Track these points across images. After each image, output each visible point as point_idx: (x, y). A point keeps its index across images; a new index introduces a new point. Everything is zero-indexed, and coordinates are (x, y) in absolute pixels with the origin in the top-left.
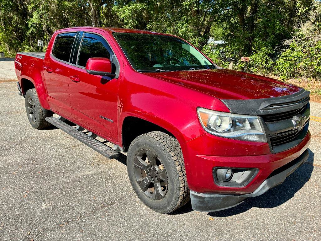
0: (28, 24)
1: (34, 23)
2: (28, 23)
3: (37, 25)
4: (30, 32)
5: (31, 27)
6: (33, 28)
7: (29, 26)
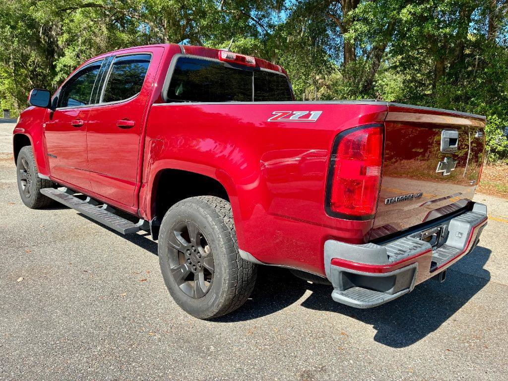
0: (55, 66)
1: (65, 66)
2: (56, 64)
3: (70, 69)
4: (57, 78)
5: (61, 71)
6: (64, 73)
7: (58, 69)
